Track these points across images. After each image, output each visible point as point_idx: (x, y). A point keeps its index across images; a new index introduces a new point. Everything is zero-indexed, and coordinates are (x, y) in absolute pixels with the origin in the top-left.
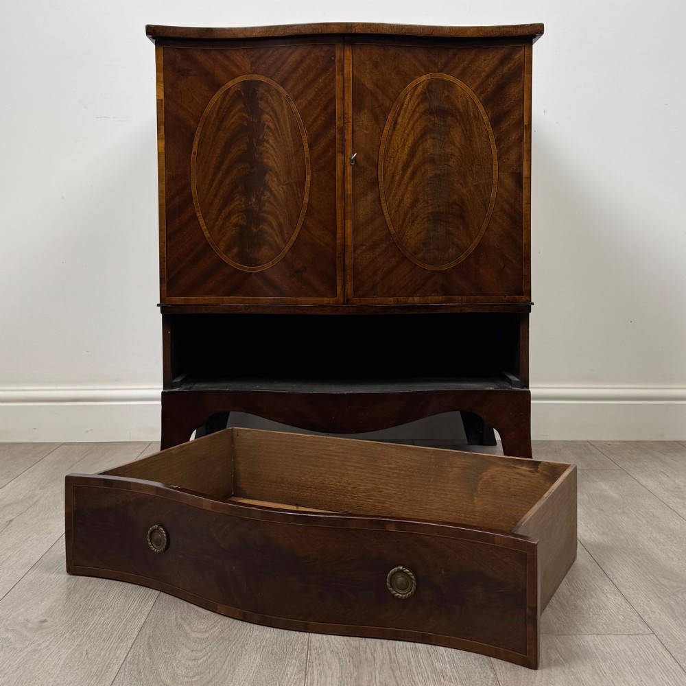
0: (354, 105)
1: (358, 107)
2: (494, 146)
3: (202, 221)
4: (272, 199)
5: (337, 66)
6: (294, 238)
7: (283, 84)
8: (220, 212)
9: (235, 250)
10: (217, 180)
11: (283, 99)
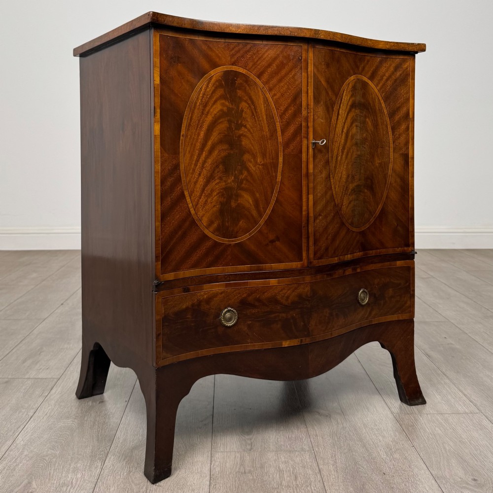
0: (314, 98)
1: (317, 100)
2: (390, 133)
3: (188, 200)
4: (249, 178)
5: (303, 65)
6: (269, 211)
7: (259, 76)
8: (203, 190)
9: (215, 225)
10: (201, 161)
11: (259, 89)
